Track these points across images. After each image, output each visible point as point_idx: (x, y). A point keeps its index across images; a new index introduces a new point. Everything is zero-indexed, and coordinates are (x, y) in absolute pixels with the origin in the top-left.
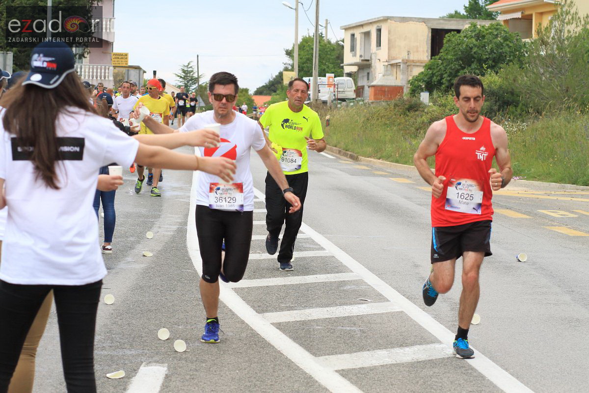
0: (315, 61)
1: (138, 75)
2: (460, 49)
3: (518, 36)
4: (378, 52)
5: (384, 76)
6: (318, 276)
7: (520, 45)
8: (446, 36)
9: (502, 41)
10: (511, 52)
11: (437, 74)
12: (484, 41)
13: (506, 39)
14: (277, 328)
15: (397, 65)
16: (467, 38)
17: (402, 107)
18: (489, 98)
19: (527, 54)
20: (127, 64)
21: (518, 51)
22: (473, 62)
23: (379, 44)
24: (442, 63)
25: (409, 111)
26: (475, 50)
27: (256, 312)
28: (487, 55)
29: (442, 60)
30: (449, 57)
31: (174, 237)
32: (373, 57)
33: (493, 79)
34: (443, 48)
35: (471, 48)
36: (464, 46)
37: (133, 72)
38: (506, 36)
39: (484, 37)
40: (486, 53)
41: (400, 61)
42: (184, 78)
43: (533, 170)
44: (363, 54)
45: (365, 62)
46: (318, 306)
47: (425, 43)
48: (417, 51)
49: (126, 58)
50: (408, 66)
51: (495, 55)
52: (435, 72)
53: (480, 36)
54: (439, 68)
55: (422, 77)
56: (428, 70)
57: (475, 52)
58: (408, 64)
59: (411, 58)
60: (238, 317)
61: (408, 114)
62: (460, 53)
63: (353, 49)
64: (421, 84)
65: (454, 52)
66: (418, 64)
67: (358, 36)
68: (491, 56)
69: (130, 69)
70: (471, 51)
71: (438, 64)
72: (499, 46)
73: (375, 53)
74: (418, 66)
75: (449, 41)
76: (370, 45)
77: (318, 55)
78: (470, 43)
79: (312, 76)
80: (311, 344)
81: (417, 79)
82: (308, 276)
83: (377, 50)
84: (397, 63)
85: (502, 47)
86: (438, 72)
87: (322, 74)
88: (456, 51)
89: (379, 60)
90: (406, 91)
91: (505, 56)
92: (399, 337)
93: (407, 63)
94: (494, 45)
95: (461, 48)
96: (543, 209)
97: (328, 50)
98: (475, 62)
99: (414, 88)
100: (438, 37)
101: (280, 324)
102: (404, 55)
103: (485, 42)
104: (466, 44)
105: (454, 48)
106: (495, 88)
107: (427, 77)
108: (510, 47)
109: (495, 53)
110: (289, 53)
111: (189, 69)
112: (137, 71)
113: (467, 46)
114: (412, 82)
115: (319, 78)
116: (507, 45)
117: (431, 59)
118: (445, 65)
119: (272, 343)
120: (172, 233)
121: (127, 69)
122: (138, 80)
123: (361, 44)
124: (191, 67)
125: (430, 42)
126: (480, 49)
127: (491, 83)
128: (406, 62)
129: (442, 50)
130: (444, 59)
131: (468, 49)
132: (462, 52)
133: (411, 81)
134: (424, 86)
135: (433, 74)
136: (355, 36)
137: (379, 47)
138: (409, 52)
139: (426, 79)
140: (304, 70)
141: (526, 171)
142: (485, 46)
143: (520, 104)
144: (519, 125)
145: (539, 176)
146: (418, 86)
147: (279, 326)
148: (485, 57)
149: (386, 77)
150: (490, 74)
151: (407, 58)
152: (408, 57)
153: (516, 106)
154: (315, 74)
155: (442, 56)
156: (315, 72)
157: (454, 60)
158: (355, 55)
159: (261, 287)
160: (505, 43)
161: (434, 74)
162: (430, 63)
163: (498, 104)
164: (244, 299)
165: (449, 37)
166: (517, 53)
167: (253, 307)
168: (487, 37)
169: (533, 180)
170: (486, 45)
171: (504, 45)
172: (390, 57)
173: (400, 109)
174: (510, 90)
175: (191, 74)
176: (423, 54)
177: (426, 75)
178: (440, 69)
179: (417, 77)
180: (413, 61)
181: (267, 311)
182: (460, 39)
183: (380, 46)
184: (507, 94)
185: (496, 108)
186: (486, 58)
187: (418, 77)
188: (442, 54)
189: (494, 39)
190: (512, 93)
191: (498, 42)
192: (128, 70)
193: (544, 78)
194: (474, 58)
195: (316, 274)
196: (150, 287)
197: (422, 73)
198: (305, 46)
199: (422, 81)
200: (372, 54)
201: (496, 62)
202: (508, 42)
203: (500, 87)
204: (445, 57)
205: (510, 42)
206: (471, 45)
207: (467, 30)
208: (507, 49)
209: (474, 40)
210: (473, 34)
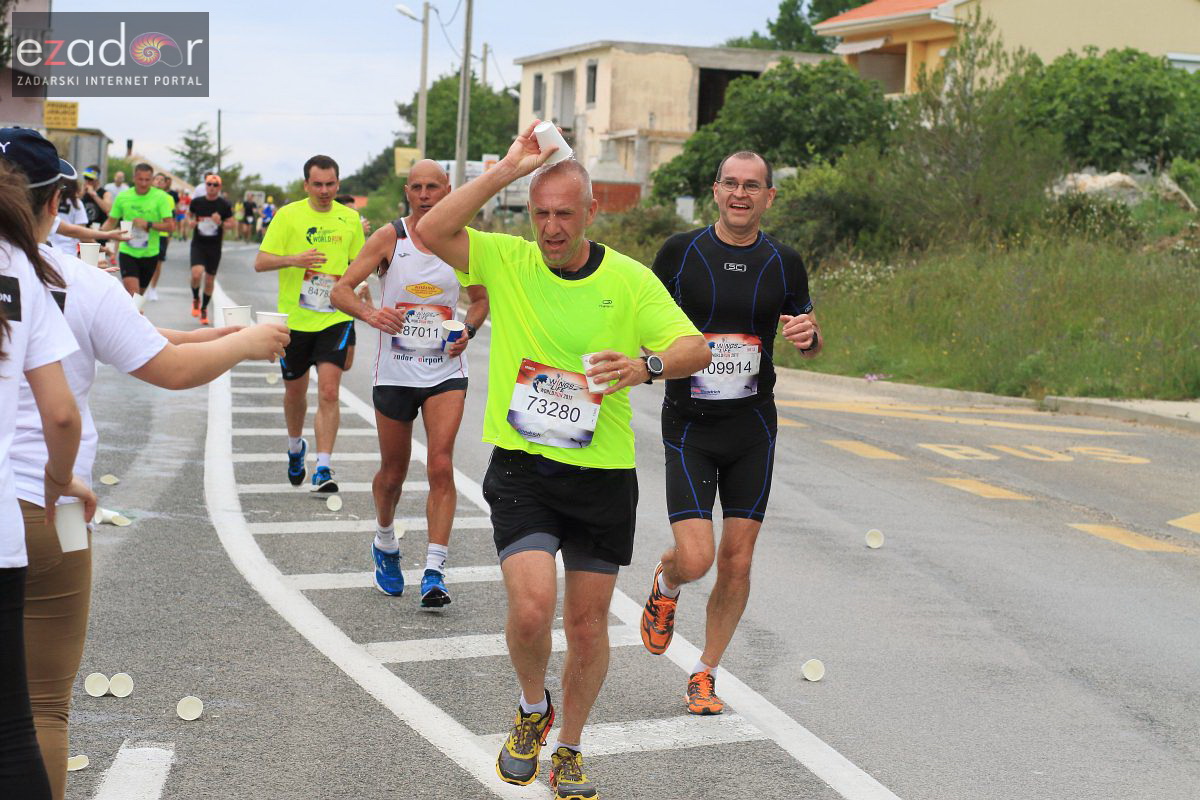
0: (462, 127)
1: (96, 147)
2: (757, 112)
3: (876, 87)
4: (589, 112)
5: (601, 161)
6: (476, 569)
7: (880, 107)
8: (732, 83)
9: (843, 97)
10: (861, 120)
11: (709, 161)
12: (807, 96)
13: (852, 93)
14: (397, 675)
15: (626, 141)
16: (774, 88)
17: (640, 228)
18: (818, 213)
19: (894, 123)
20: (74, 124)
21: (875, 118)
22: (783, 138)
23: (591, 96)
24: (721, 140)
25: (653, 236)
26: (788, 113)
27: (353, 639)
28: (810, 125)
29: (721, 133)
30: (736, 126)
31: (177, 482)
32: (579, 123)
33: (827, 175)
34: (724, 108)
35: (780, 110)
36: (766, 105)
37: (86, 143)
38: (852, 88)
39: (806, 88)
40: (811, 122)
41: (633, 132)
42: (188, 157)
43: (906, 361)
44: (558, 117)
46: (478, 630)
47: (686, 98)
48: (670, 114)
49: (74, 113)
50: (650, 143)
51: (828, 126)
52: (705, 155)
53: (798, 86)
54: (713, 149)
55: (678, 165)
56: (691, 151)
57: (787, 118)
58: (650, 138)
59: (658, 126)
60: (315, 651)
61: (652, 240)
62: (757, 119)
63: (538, 105)
64: (678, 180)
65: (746, 117)
66: (670, 140)
67: (549, 80)
68: (820, 127)
69: (80, 135)
70: (780, 116)
71: (711, 141)
72: (839, 106)
73: (584, 116)
74: (669, 144)
75: (737, 95)
76: (573, 97)
77: (467, 117)
78: (779, 99)
79: (453, 158)
80: (467, 707)
81: (668, 170)
82: (456, 569)
83: (588, 108)
84: (627, 137)
85: (843, 109)
86: (713, 155)
87: (475, 154)
88: (750, 115)
89: (592, 129)
90: (645, 193)
91: (850, 128)
92: (647, 698)
93: (647, 137)
94: (827, 106)
95: (760, 110)
96: (929, 442)
97: (487, 106)
98: (788, 139)
99: (662, 189)
100: (713, 85)
101: (401, 665)
102: (643, 121)
103: (809, 99)
104: (769, 101)
105: (746, 110)
106: (830, 192)
107: (691, 166)
108: (859, 110)
109: (828, 122)
110: (407, 112)
111: (201, 139)
112: (95, 139)
113: (772, 105)
114: (659, 176)
115: (468, 162)
116: (855, 106)
117: (698, 129)
118: (726, 142)
119: (388, 704)
120: (174, 475)
121: (74, 134)
122: (96, 156)
123: (555, 97)
124: (204, 134)
125: (695, 96)
126: (798, 113)
127: (822, 182)
128: (645, 135)
129: (719, 113)
130: (726, 131)
131: (775, 110)
132: (762, 117)
133: (656, 175)
134: (681, 185)
135: (702, 162)
136: (544, 80)
137: (591, 104)
138: (652, 115)
139: (686, 170)
140: (439, 146)
141: (893, 364)
142: (807, 107)
143: (881, 228)
144: (879, 270)
145: (919, 374)
146: (671, 185)
147: (401, 670)
148: (807, 129)
149: (606, 164)
150: (821, 163)
151: (647, 127)
152: (651, 125)
153: (873, 231)
154: (461, 155)
155: (721, 124)
156: (461, 150)
157: (744, 133)
158: (542, 118)
159: (361, 589)
160: (851, 101)
161: (706, 160)
162: (696, 138)
163: (836, 225)
164: (327, 612)
165: (737, 86)
166: (874, 123)
167: (346, 630)
168: (814, 87)
169: (906, 383)
170: (812, 103)
171: (848, 105)
172: (614, 126)
173: (636, 230)
174: (861, 198)
175: (204, 147)
176: (682, 119)
177: (687, 163)
178: (716, 151)
179: (669, 166)
180: (660, 133)
181: (374, 639)
182: (757, 92)
183: (593, 100)
184: (854, 205)
185: (832, 233)
186: (811, 132)
187: (672, 165)
188: (720, 121)
189: (827, 92)
190: (865, 204)
191: (836, 98)
192: (77, 138)
193: (930, 176)
194: (786, 130)
195: (472, 565)
196: (133, 584)
197: (679, 158)
198: (441, 96)
199: (678, 174)
200: (576, 117)
201: (832, 140)
202: (856, 101)
203: (841, 192)
204: (728, 127)
205: (861, 100)
206: (780, 104)
207: (772, 73)
208: (853, 114)
209: (786, 94)
210: (786, 82)
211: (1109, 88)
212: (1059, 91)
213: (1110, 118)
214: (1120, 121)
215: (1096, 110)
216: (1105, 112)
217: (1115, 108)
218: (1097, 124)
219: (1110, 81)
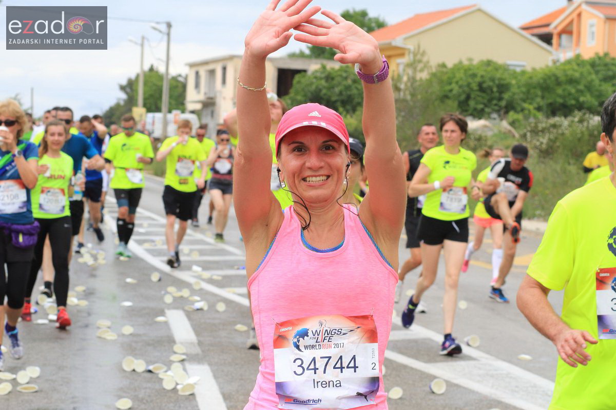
0: (166, 97)
2: (309, 91)
4: (222, 89)
8: (296, 77)
9: (351, 83)
12: (333, 83)
13: (355, 81)
23: (224, 81)
26: (324, 91)
29: (292, 101)
30: (299, 97)
32: (218, 95)
36: (314, 87)
38: (355, 79)
39: (333, 79)
40: (335, 95)
44: (207, 92)
45: (210, 101)
47: (271, 83)
51: (343, 97)
53: (329, 78)
57: (325, 94)
62: (310, 94)
63: (197, 85)
65: (304, 93)
67: (202, 74)
68: (340, 98)
70: (321, 93)
72: (348, 88)
73: (220, 91)
75: (299, 82)
76: (214, 82)
77: (167, 92)
78: (320, 84)
79: (161, 112)
83: (222, 87)
85: (350, 89)
87: (170, 112)
88: (306, 92)
89: (225, 98)
91: (354, 98)
94: (343, 88)
95: (311, 89)
100: (286, 77)
104: (315, 85)
105: (304, 89)
108: (358, 89)
109: (344, 95)
113: (317, 87)
115: (167, 114)
116: (356, 87)
123: (205, 82)
125: (275, 82)
126: (329, 91)
129: (291, 91)
131: (318, 90)
132: (312, 93)
137: (224, 85)
142: (333, 88)
148: (334, 99)
154: (164, 110)
155: (291, 96)
156: (165, 108)
157: (303, 100)
158: (199, 92)
165: (299, 77)
168: (336, 79)
170: (335, 86)
171: (353, 87)
182: (310, 81)
183: (225, 83)
188: (291, 94)
189: (343, 81)
191: (347, 84)
194: (323, 99)
200: (216, 92)
201: (345, 104)
204: (295, 98)
206: (321, 87)
207: (316, 71)
208: (355, 91)
209: (323, 82)
210: (323, 76)
211: (478, 79)
212: (455, 80)
213: (479, 93)
214: (484, 95)
215: (472, 89)
216: (477, 91)
217: (481, 88)
218: (472, 96)
219: (479, 75)
